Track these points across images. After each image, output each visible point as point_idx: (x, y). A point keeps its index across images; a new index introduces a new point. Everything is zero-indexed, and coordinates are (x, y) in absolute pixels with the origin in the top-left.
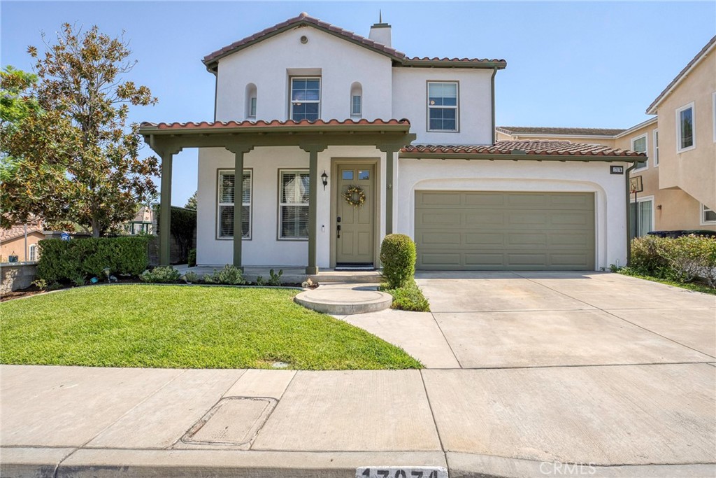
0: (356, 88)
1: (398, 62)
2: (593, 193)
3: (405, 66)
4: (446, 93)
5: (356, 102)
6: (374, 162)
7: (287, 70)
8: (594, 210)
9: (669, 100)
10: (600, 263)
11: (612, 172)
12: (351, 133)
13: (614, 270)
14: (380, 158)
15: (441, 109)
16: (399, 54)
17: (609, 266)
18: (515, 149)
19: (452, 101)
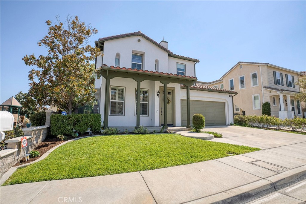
0: (157, 61)
1: (170, 55)
2: (224, 102)
3: (172, 57)
4: (182, 67)
5: (156, 66)
6: (173, 89)
7: (132, 50)
8: (225, 107)
9: (226, 77)
10: (227, 123)
11: (229, 97)
12: (181, 79)
13: (231, 125)
14: (175, 88)
15: (180, 72)
16: (171, 52)
17: (230, 124)
18: (200, 87)
19: (183, 70)
